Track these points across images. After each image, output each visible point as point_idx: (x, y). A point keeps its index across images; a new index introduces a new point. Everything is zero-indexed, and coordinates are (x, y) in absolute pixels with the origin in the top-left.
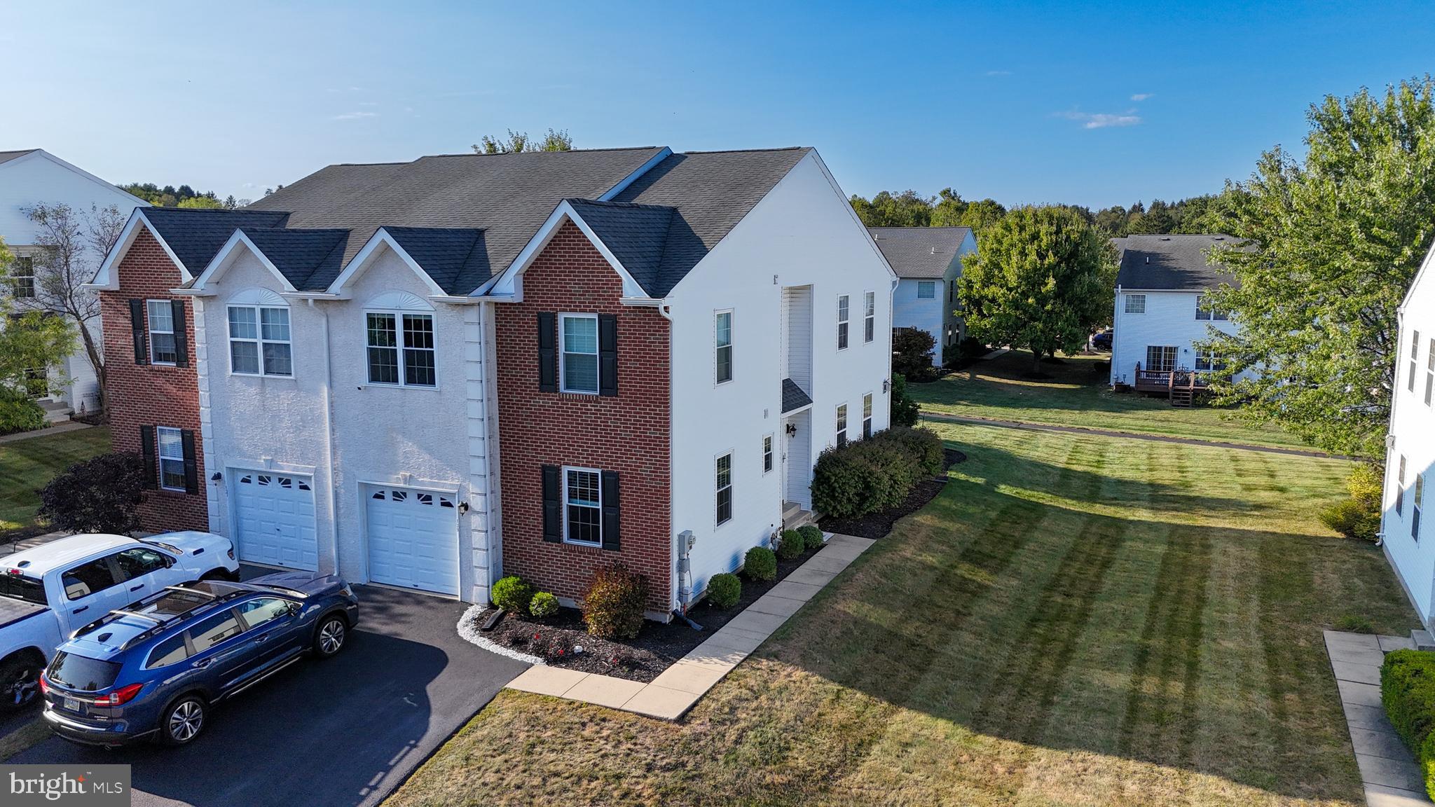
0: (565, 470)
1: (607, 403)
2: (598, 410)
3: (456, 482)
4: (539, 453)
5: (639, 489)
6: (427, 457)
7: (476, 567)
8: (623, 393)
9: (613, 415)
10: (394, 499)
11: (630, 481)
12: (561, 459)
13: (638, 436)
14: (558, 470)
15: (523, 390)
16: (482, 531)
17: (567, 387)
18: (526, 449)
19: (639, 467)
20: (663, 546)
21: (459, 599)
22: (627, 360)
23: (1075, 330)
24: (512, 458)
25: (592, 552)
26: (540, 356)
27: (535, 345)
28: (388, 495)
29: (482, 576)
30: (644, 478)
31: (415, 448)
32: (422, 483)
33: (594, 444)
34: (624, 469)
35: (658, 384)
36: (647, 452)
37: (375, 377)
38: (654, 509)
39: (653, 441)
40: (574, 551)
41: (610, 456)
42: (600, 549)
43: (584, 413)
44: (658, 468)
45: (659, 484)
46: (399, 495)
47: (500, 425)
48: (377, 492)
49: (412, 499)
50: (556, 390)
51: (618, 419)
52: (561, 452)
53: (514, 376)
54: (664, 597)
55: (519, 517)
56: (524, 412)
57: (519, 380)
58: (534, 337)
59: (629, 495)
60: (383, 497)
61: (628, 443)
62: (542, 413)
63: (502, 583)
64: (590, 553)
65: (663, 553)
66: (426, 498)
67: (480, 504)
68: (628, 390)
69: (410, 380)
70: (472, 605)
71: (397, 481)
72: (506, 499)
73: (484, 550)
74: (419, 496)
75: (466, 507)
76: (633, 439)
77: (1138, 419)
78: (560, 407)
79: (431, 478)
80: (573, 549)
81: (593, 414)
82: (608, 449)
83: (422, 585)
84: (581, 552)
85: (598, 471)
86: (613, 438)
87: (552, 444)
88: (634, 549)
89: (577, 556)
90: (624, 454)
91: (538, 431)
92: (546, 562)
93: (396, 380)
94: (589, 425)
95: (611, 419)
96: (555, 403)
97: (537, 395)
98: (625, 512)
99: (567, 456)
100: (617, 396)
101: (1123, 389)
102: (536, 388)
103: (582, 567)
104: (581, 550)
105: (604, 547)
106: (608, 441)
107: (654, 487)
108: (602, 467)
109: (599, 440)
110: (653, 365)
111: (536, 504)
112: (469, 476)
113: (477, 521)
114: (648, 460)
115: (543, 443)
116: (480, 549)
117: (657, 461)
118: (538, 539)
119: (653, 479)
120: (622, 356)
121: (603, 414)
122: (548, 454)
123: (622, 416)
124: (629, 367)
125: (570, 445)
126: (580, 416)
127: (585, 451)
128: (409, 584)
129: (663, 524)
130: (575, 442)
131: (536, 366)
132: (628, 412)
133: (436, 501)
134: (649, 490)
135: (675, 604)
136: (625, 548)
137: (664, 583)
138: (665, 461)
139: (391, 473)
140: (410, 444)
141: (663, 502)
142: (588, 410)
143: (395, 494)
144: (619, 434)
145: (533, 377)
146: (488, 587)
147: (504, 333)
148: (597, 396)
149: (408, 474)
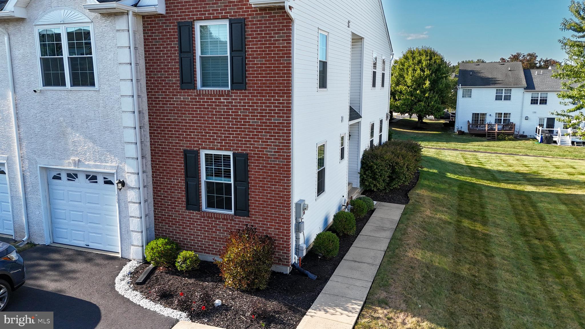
0: (203, 153)
1: (237, 96)
2: (229, 103)
3: (114, 164)
4: (181, 140)
5: (265, 167)
6: (91, 145)
7: (132, 231)
8: (251, 87)
9: (243, 106)
10: (68, 180)
11: (257, 160)
12: (199, 144)
13: (264, 123)
14: (197, 154)
15: (167, 89)
16: (136, 203)
17: (203, 85)
18: (171, 137)
19: (264, 148)
20: (285, 212)
21: (120, 256)
22: (255, 58)
23: (439, 106)
24: (160, 145)
25: (225, 217)
26: (181, 59)
27: (176, 50)
28: (64, 176)
29: (137, 239)
30: (269, 158)
31: (81, 138)
32: (88, 166)
33: (226, 131)
34: (252, 150)
35: (281, 77)
36: (272, 136)
37: (47, 82)
38: (277, 182)
39: (276, 126)
40: (212, 217)
41: (240, 141)
42: (232, 216)
43: (218, 106)
44: (281, 149)
45: (282, 162)
46: (72, 176)
47: (149, 118)
48: (55, 173)
49: (82, 178)
50: (195, 87)
51: (247, 109)
52: (200, 138)
53: (159, 77)
54: (286, 253)
55: (166, 192)
56: (168, 107)
57: (163, 80)
58: (175, 44)
59: (256, 172)
60: (60, 178)
61: (255, 129)
62: (183, 108)
63: (153, 244)
64: (224, 219)
65: (285, 218)
66: (92, 178)
67: (133, 180)
68: (256, 84)
69: (75, 83)
70: (130, 260)
71: (68, 165)
72: (156, 177)
73: (138, 218)
74: (87, 176)
75: (123, 184)
76: (260, 126)
77: (475, 146)
78: (198, 102)
79: (95, 161)
80: (210, 216)
81: (226, 106)
82: (239, 134)
83: (92, 245)
84: (217, 218)
85: (230, 153)
86: (243, 125)
87: (192, 132)
88: (261, 215)
89: (213, 221)
90: (252, 138)
91: (180, 122)
92: (188, 226)
93: (64, 84)
94: (222, 115)
95: (240, 109)
96: (194, 99)
97: (178, 92)
98: (253, 186)
99: (204, 142)
100: (246, 89)
101: (461, 133)
102: (178, 86)
103: (218, 230)
104: (217, 217)
105: (235, 214)
106: (238, 128)
107: (277, 164)
108: (233, 150)
109: (230, 128)
110: (277, 60)
111: (180, 181)
112: (125, 158)
113: (132, 195)
114: (272, 142)
115: (185, 132)
116: (135, 217)
117: (280, 143)
118: (182, 208)
119: (277, 158)
120: (250, 55)
121: (234, 106)
122: (189, 141)
123: (250, 106)
124: (256, 64)
125: (207, 133)
126: (214, 109)
127: (220, 137)
128: (82, 244)
129: (285, 195)
130: (211, 130)
131: (177, 68)
132: (255, 103)
133: (100, 180)
134: (273, 167)
135: (294, 259)
136: (253, 215)
137: (286, 242)
138: (287, 143)
139: (64, 159)
140: (78, 135)
141: (285, 177)
142: (221, 102)
143: (69, 175)
144: (248, 122)
145: (175, 77)
146: (143, 246)
147: (151, 42)
148: (228, 91)
149: (77, 159)
